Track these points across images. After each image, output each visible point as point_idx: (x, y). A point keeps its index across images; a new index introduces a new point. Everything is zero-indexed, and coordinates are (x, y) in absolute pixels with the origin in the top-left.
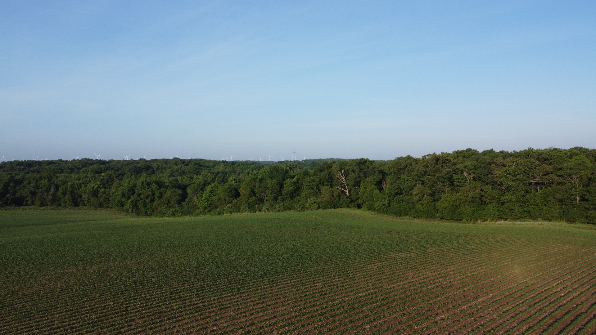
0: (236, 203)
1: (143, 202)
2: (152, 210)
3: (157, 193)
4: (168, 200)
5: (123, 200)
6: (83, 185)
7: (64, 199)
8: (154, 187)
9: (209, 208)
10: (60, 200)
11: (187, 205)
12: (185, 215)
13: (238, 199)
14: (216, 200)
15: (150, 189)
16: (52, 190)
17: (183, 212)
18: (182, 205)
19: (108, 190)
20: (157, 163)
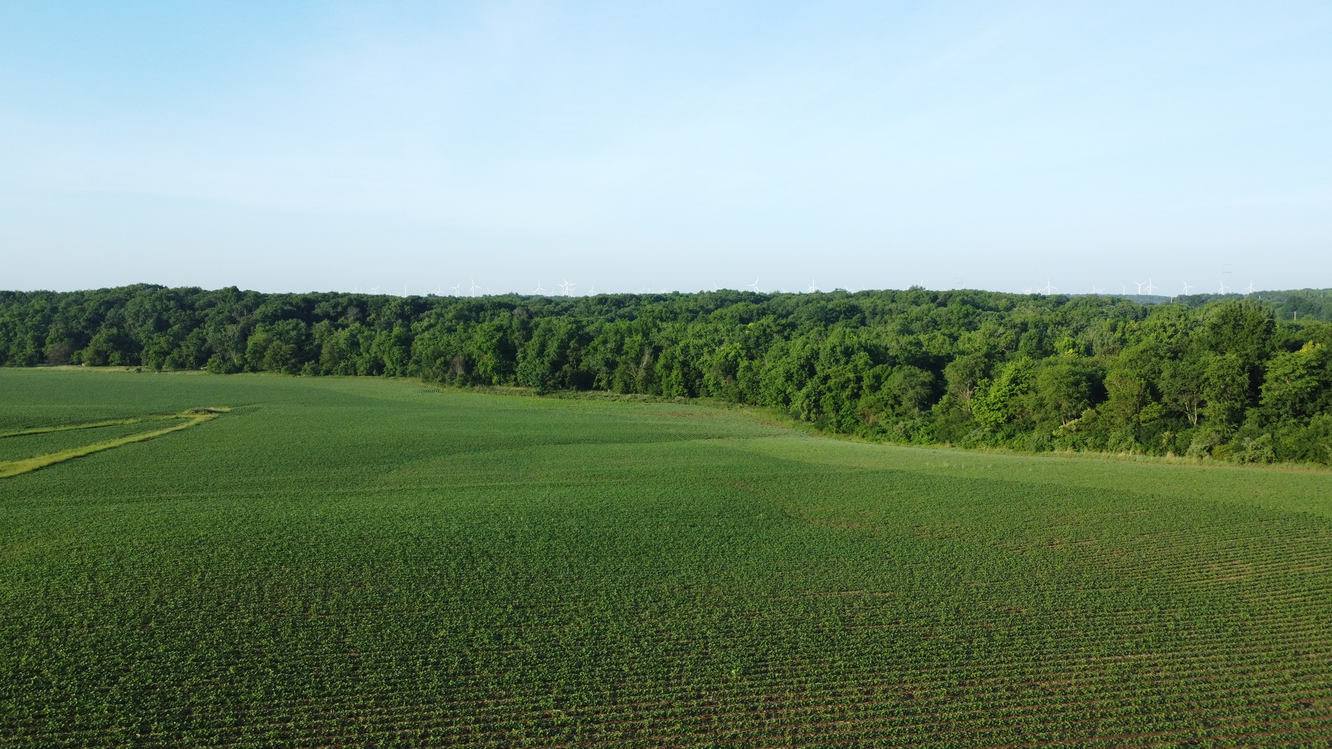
0: (1095, 420)
1: (834, 398)
2: (854, 421)
3: (868, 377)
4: (895, 395)
5: (789, 390)
6: (706, 349)
7: (669, 379)
8: (862, 361)
9: (1007, 429)
10: (661, 381)
11: (943, 413)
12: (938, 440)
13: (1099, 407)
14: (1030, 408)
15: (850, 366)
16: (646, 359)
17: (933, 432)
18: (931, 414)
19: (756, 363)
20: (872, 300)
